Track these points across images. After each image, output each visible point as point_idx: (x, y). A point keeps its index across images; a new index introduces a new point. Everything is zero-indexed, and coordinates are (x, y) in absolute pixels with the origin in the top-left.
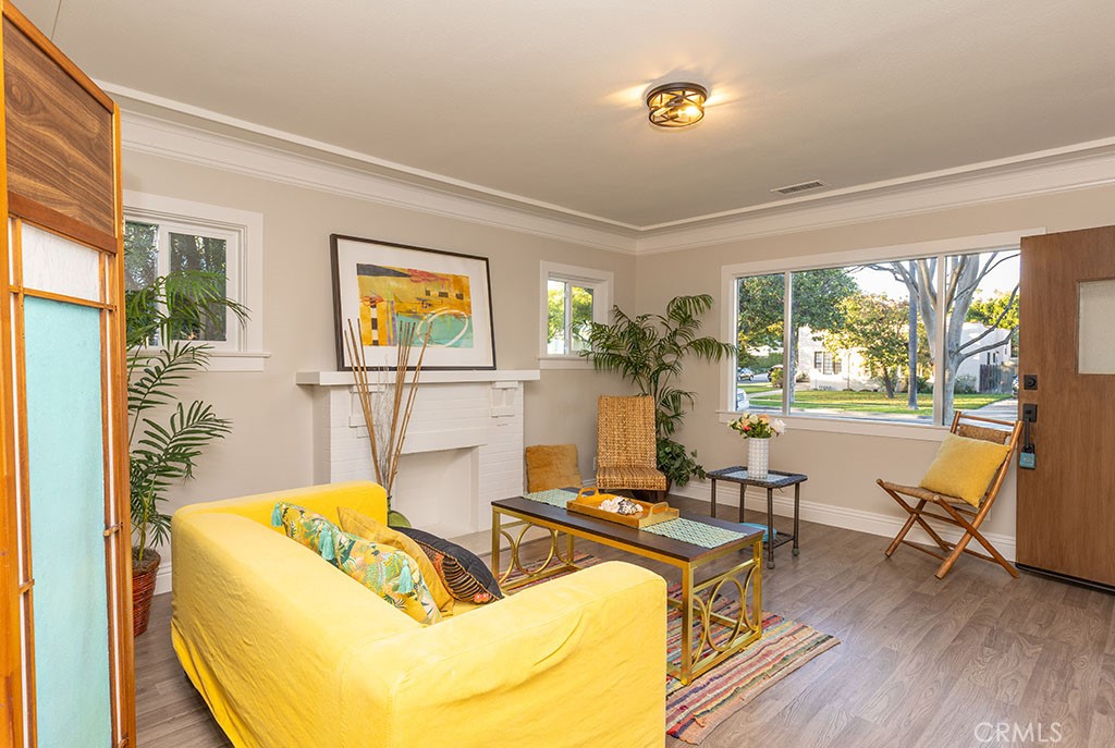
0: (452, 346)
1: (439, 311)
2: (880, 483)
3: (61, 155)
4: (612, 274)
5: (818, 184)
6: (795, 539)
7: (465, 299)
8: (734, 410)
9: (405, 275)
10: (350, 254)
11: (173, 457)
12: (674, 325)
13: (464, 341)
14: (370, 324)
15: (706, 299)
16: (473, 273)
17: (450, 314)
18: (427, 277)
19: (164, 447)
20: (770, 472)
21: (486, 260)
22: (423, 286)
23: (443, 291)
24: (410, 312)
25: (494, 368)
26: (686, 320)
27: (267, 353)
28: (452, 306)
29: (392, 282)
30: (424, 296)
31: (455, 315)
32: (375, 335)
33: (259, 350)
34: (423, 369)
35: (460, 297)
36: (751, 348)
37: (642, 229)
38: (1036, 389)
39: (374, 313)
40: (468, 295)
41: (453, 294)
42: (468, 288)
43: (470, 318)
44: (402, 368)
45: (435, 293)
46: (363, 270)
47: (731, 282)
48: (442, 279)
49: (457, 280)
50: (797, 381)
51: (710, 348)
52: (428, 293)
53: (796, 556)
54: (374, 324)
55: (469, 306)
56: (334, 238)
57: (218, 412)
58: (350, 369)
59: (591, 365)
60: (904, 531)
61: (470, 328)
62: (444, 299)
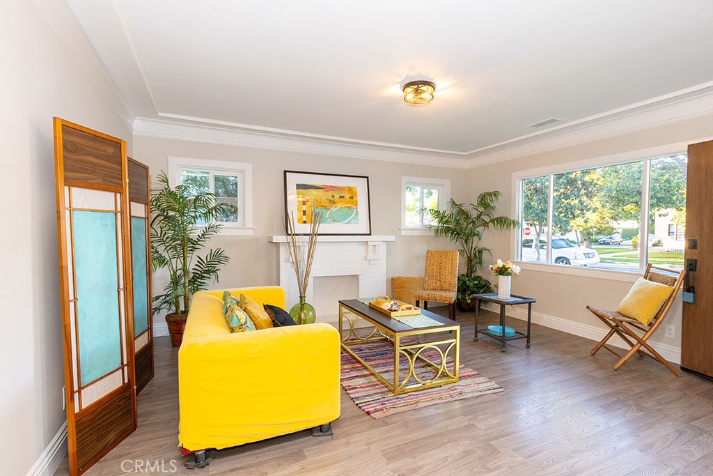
0: (346, 223)
1: (338, 206)
2: (588, 307)
3: (92, 163)
4: (449, 181)
5: (554, 120)
6: (528, 337)
7: (354, 199)
8: (519, 260)
9: (321, 188)
10: (293, 179)
11: (206, 272)
12: (481, 209)
13: (353, 220)
14: (302, 213)
15: (495, 194)
16: (360, 185)
17: (345, 207)
18: (333, 188)
19: (201, 270)
20: (511, 296)
21: (367, 178)
22: (330, 193)
23: (342, 195)
24: (323, 206)
25: (370, 234)
26: (487, 206)
27: (254, 227)
28: (346, 203)
29: (314, 192)
30: (331, 198)
31: (348, 207)
32: (304, 218)
33: (251, 226)
34: (319, 235)
35: (351, 198)
36: (614, 222)
37: (465, 154)
38: (696, 249)
39: (304, 208)
40: (356, 197)
41: (347, 196)
42: (356, 193)
43: (356, 208)
44: (313, 235)
45: (337, 196)
46: (299, 186)
47: (517, 183)
48: (342, 189)
49: (350, 189)
50: (653, 245)
51: (505, 222)
52: (333, 197)
53: (528, 347)
54: (304, 213)
55: (357, 202)
56: (285, 172)
57: (226, 253)
58: (290, 235)
59: (433, 233)
60: (606, 338)
61: (357, 214)
62: (342, 199)
